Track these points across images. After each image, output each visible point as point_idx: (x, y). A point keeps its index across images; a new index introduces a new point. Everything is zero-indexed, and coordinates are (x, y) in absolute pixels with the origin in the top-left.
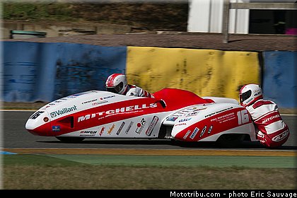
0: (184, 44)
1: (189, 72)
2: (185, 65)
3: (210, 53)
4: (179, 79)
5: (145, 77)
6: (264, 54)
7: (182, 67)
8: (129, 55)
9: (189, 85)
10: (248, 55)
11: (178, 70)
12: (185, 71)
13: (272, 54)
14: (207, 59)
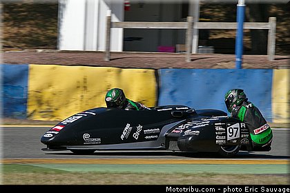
0: (67, 62)
1: (89, 89)
2: (85, 82)
3: (109, 71)
4: (79, 96)
5: (47, 94)
6: (160, 71)
7: (82, 84)
8: (31, 72)
9: (89, 101)
10: (145, 72)
11: (78, 87)
12: (85, 87)
13: (167, 71)
14: (106, 76)
